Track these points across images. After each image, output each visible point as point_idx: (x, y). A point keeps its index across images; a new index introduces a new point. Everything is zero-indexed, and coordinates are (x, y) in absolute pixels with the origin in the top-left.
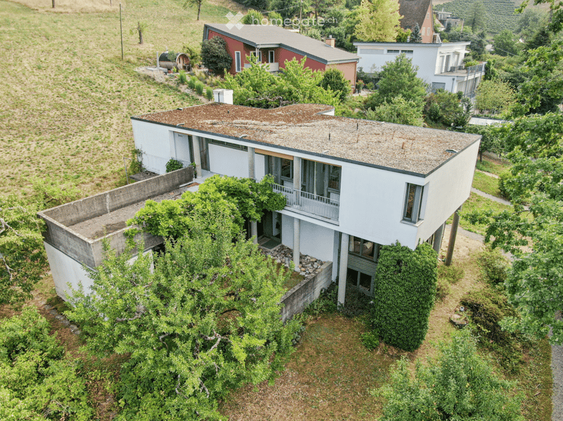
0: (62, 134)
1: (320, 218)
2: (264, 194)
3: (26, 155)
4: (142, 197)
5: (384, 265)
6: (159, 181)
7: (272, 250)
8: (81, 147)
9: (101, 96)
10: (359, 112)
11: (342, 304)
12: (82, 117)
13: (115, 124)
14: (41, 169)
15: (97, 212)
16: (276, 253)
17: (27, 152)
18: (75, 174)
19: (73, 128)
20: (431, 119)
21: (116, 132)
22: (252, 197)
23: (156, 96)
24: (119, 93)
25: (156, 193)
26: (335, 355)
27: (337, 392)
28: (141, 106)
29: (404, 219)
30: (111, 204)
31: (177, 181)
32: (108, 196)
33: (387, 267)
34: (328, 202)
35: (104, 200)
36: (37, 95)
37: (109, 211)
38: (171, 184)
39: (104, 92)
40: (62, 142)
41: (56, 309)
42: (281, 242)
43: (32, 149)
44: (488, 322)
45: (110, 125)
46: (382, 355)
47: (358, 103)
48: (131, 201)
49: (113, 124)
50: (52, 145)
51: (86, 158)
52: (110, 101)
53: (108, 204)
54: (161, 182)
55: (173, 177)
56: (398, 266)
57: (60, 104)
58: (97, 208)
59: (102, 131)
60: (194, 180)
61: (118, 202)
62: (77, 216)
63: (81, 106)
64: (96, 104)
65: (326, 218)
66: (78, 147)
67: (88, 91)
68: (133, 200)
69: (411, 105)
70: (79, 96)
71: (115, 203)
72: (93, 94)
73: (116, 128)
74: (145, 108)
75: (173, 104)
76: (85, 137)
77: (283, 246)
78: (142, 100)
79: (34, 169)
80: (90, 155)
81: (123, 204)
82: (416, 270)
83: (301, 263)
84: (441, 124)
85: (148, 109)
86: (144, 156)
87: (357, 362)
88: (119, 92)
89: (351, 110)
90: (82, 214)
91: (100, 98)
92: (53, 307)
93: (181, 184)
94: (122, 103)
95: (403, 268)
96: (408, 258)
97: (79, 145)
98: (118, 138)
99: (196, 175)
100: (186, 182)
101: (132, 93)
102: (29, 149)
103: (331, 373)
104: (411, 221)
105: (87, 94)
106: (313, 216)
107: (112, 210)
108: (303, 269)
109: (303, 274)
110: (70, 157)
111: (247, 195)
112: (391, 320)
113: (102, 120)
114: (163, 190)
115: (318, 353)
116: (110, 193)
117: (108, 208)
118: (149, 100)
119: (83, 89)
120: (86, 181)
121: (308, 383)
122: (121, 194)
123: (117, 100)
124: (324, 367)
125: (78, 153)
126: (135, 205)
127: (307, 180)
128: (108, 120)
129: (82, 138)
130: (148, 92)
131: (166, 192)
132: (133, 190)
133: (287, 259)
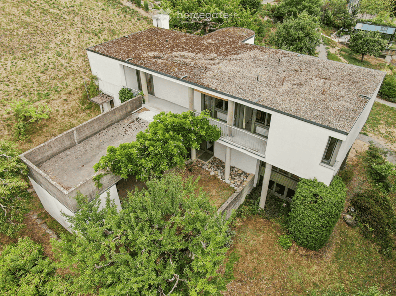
0: (30, 52)
1: (250, 150)
2: (203, 128)
3: (5, 75)
4: (102, 127)
5: (302, 195)
6: (115, 112)
7: (207, 163)
8: (48, 64)
9: (59, 12)
10: (268, 21)
11: (262, 209)
12: (45, 34)
13: (72, 39)
14: (18, 88)
15: (68, 146)
16: (210, 165)
17: (4, 72)
18: (46, 92)
19: (39, 46)
20: (324, 23)
21: (74, 48)
22: (193, 131)
23: (103, 10)
24: (73, 9)
25: (114, 122)
26: (259, 254)
27: (263, 288)
28: (92, 21)
29: (322, 162)
30: (78, 138)
31: (129, 109)
32: (75, 132)
33: (305, 197)
34: (255, 132)
35: (72, 136)
36: (6, 14)
37: (77, 143)
38: (124, 112)
39: (60, 8)
40: (32, 60)
41: (45, 223)
42: (213, 155)
43: (9, 69)
44: (372, 222)
45: (69, 41)
46: (295, 254)
47: (267, 11)
48: (94, 132)
49: (71, 40)
50: (24, 63)
51: (53, 75)
52: (66, 17)
53: (75, 138)
54: (117, 112)
55: (126, 107)
56: (314, 198)
57: (26, 22)
58: (67, 143)
59: (63, 47)
60: (143, 106)
61: (83, 135)
62: (52, 152)
63: (43, 24)
64: (55, 20)
65: (254, 151)
66: (45, 64)
67: (47, 7)
68: (96, 131)
69: (314, 20)
70: (41, 13)
71: (82, 136)
72: (52, 10)
73: (74, 43)
74: (95, 22)
75: (117, 17)
76: (50, 55)
77: (215, 158)
78: (92, 14)
79: (12, 88)
80: (56, 72)
81: (88, 135)
82: (330, 204)
83: (230, 175)
84: (331, 27)
85: (98, 24)
86: (99, 81)
87: (276, 260)
88: (73, 7)
89: (261, 19)
90: (55, 150)
91: (58, 15)
92: (43, 221)
93: (132, 111)
94: (76, 19)
95: (319, 201)
96: (324, 194)
97: (46, 62)
98: (76, 54)
99: (144, 102)
100: (137, 108)
101: (83, 7)
102: (5, 69)
103: (257, 271)
104: (329, 164)
105: (47, 11)
106: (243, 147)
107: (79, 142)
108: (232, 181)
109: (232, 186)
110: (39, 75)
111: (190, 131)
112: (304, 233)
113: (61, 37)
114: (119, 119)
115: (246, 253)
116: (76, 129)
117: (76, 141)
118: (98, 14)
119: (42, 6)
120: (55, 98)
121: (240, 281)
122: (85, 128)
123: (72, 15)
124: (251, 266)
125: (46, 70)
126: (97, 135)
127: (238, 114)
128: (66, 37)
129: (47, 55)
130: (96, 6)
131: (121, 120)
132: (95, 123)
133: (219, 171)
